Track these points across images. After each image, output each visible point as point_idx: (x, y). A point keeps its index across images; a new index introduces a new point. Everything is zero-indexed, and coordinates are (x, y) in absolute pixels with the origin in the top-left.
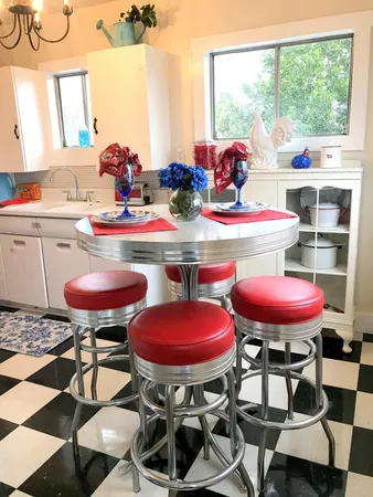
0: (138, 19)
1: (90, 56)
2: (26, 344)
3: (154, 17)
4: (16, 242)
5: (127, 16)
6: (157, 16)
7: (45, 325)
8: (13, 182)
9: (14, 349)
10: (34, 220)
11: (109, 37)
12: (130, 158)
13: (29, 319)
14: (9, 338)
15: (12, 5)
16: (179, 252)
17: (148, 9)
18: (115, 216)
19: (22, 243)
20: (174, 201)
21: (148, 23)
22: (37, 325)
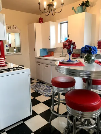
0: (84, 5)
1: (69, 17)
2: (44, 93)
3: (89, 4)
4: (46, 66)
5: (81, 5)
6: (90, 3)
7: (50, 89)
8: (48, 51)
9: (41, 94)
10: (50, 61)
11: (75, 11)
12: (72, 43)
13: (47, 86)
14: (41, 90)
15: (48, 4)
16: (85, 74)
17: (87, 2)
18: (66, 61)
19: (47, 66)
20: (85, 57)
21: (87, 6)
22: (48, 88)
